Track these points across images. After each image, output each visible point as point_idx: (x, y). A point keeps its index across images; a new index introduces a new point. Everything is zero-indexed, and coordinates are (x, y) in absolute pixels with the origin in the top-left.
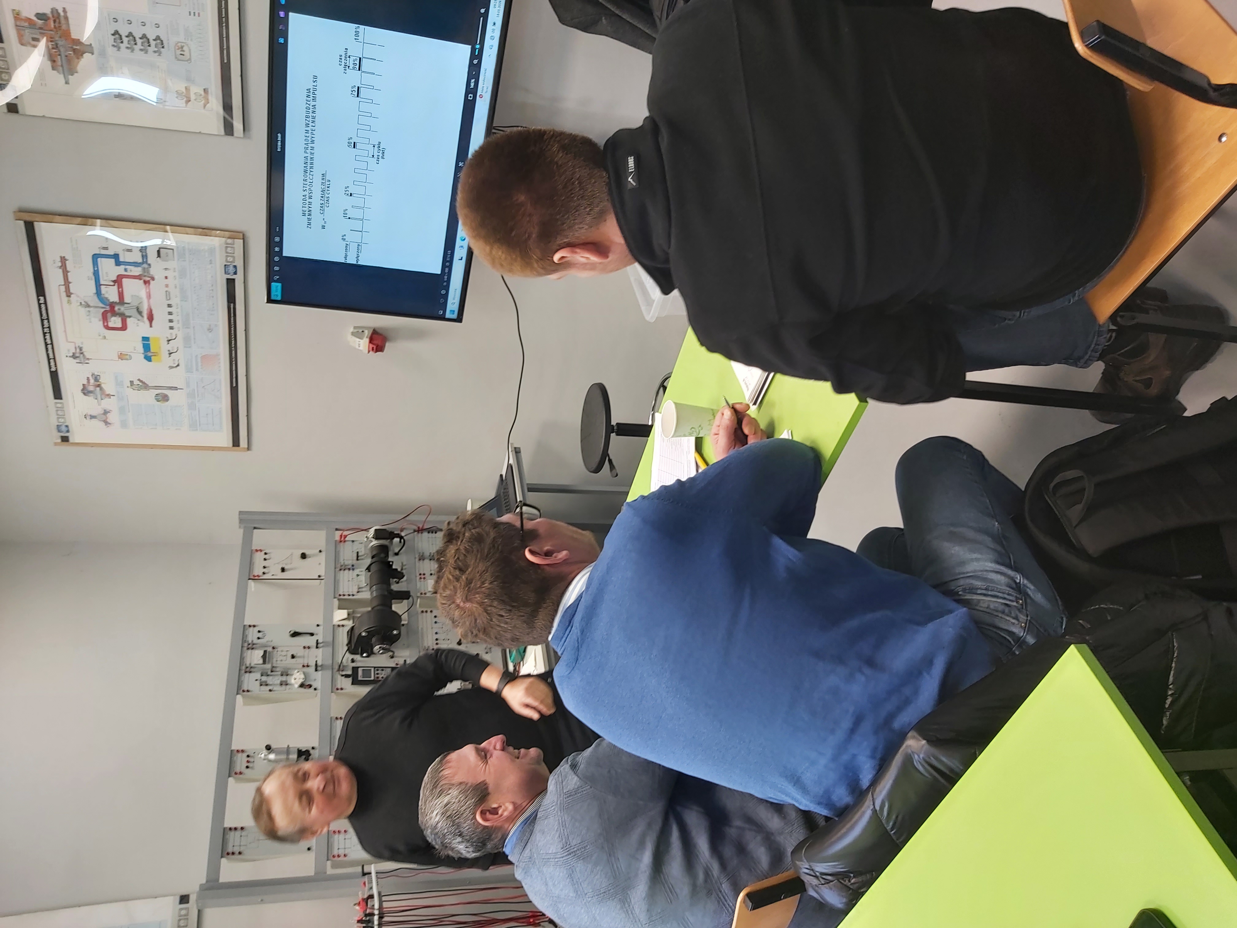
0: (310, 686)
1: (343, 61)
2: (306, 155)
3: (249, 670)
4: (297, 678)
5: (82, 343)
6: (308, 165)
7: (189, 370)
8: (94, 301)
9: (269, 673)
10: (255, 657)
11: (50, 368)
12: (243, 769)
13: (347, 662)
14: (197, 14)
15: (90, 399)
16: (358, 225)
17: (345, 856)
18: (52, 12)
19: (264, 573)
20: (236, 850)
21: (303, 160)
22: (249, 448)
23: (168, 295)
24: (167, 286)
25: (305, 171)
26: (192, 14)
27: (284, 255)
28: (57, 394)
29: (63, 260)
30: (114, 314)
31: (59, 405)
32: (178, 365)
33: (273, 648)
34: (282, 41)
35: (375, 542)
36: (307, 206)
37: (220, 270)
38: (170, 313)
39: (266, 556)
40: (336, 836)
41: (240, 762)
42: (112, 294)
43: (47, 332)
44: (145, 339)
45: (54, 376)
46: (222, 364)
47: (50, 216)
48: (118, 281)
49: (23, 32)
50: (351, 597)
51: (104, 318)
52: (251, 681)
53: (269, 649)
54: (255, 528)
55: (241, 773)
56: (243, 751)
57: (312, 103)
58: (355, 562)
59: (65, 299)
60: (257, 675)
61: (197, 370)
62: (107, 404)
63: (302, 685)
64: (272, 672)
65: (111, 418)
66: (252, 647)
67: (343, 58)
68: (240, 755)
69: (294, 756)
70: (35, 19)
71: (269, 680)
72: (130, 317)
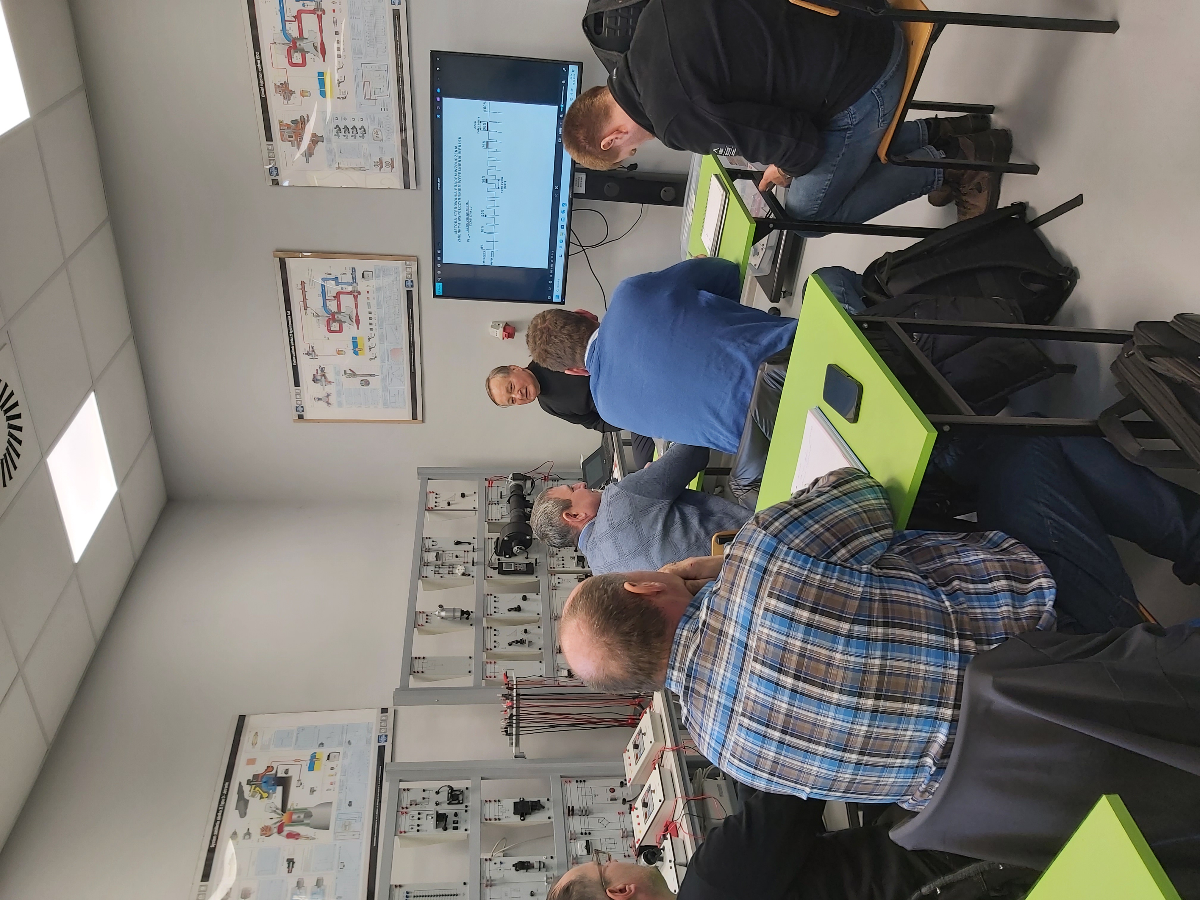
0: (469, 575)
1: (477, 125)
2: (456, 191)
3: (427, 564)
4: (459, 570)
5: (314, 344)
6: (458, 197)
7: (383, 361)
8: (322, 312)
9: (440, 566)
10: (431, 557)
11: (293, 362)
12: (424, 623)
13: (495, 561)
14: (386, 110)
15: (318, 385)
16: (490, 237)
17: (495, 677)
18: (301, 119)
19: (435, 506)
20: (420, 670)
21: (454, 194)
22: (423, 421)
23: (369, 305)
24: (368, 298)
25: (456, 202)
26: (383, 109)
27: (444, 262)
28: (297, 383)
29: (303, 283)
30: (335, 321)
31: (297, 391)
32: (376, 357)
33: (443, 551)
34: (438, 116)
35: (513, 483)
36: (457, 226)
37: (402, 284)
38: (370, 318)
39: (437, 496)
40: (489, 665)
41: (422, 619)
42: (333, 306)
43: (291, 336)
44: (354, 338)
45: (295, 369)
46: (405, 357)
47: (296, 253)
48: (337, 297)
49: (283, 133)
50: (497, 521)
51: (328, 324)
52: (428, 571)
53: (440, 552)
54: (429, 479)
55: (422, 625)
56: (423, 612)
57: (459, 155)
58: (499, 499)
59: (303, 311)
60: (433, 568)
61: (388, 360)
62: (329, 389)
63: (463, 574)
64: (442, 566)
65: (331, 399)
66: (428, 551)
67: (477, 123)
68: (421, 615)
69: (458, 614)
70: (291, 124)
71: (441, 571)
72: (344, 322)
